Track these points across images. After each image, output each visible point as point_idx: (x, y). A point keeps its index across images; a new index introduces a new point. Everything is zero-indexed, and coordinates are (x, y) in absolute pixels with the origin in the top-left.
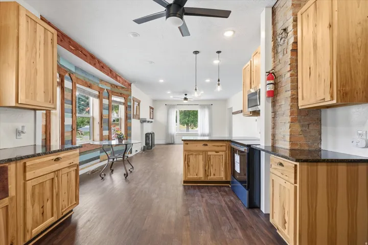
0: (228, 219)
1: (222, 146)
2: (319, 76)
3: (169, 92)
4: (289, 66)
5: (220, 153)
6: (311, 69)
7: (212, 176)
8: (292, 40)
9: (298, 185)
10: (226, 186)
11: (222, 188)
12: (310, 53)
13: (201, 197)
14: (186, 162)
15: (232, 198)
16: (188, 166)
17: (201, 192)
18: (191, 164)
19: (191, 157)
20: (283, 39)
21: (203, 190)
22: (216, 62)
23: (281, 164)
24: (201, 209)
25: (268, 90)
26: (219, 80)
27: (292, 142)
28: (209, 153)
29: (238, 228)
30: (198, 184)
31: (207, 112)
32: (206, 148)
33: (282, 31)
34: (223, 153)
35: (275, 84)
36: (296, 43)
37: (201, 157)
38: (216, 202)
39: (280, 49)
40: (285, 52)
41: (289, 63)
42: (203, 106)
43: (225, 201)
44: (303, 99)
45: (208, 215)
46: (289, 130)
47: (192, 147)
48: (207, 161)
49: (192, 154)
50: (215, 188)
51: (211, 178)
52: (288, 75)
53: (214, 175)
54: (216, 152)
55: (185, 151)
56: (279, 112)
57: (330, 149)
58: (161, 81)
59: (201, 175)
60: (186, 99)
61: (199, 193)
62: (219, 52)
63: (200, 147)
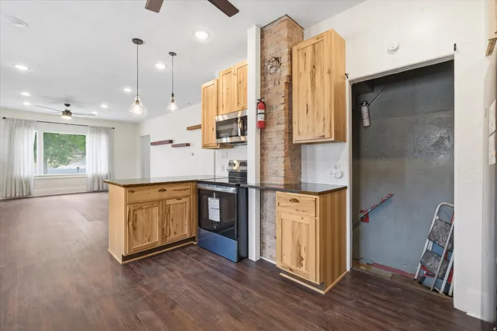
0: (231, 285)
1: (185, 190)
2: (318, 114)
3: (26, 94)
4: (283, 99)
5: (184, 200)
6: (309, 106)
7: (172, 236)
8: (286, 72)
9: (318, 218)
10: (189, 245)
11: (187, 249)
12: (307, 91)
13: (170, 273)
14: (131, 223)
15: (211, 257)
16: (135, 228)
17: (163, 265)
18: (139, 225)
19: (139, 213)
20: (274, 68)
21: (163, 261)
22: (160, 66)
23: (296, 201)
24: (186, 287)
25: (259, 119)
26: (173, 95)
27: (286, 178)
28: (168, 202)
29: (248, 289)
30: (149, 255)
31: (104, 139)
32: (165, 195)
33: (274, 59)
34: (187, 200)
35: (265, 114)
36: (290, 77)
37: (156, 210)
38: (197, 270)
39: (269, 77)
40: (277, 83)
41: (283, 95)
42: (97, 130)
43: (205, 264)
44: (299, 133)
45: (201, 291)
46: (283, 165)
47: (140, 195)
48: (166, 214)
49: (140, 208)
50: (178, 252)
51: (173, 238)
52: (282, 107)
53: (175, 233)
54: (178, 199)
55: (128, 203)
56: (269, 145)
57: (309, 181)
58: (21, 68)
59: (156, 239)
60: (67, 113)
61: (161, 268)
62: (173, 54)
63: (154, 194)
